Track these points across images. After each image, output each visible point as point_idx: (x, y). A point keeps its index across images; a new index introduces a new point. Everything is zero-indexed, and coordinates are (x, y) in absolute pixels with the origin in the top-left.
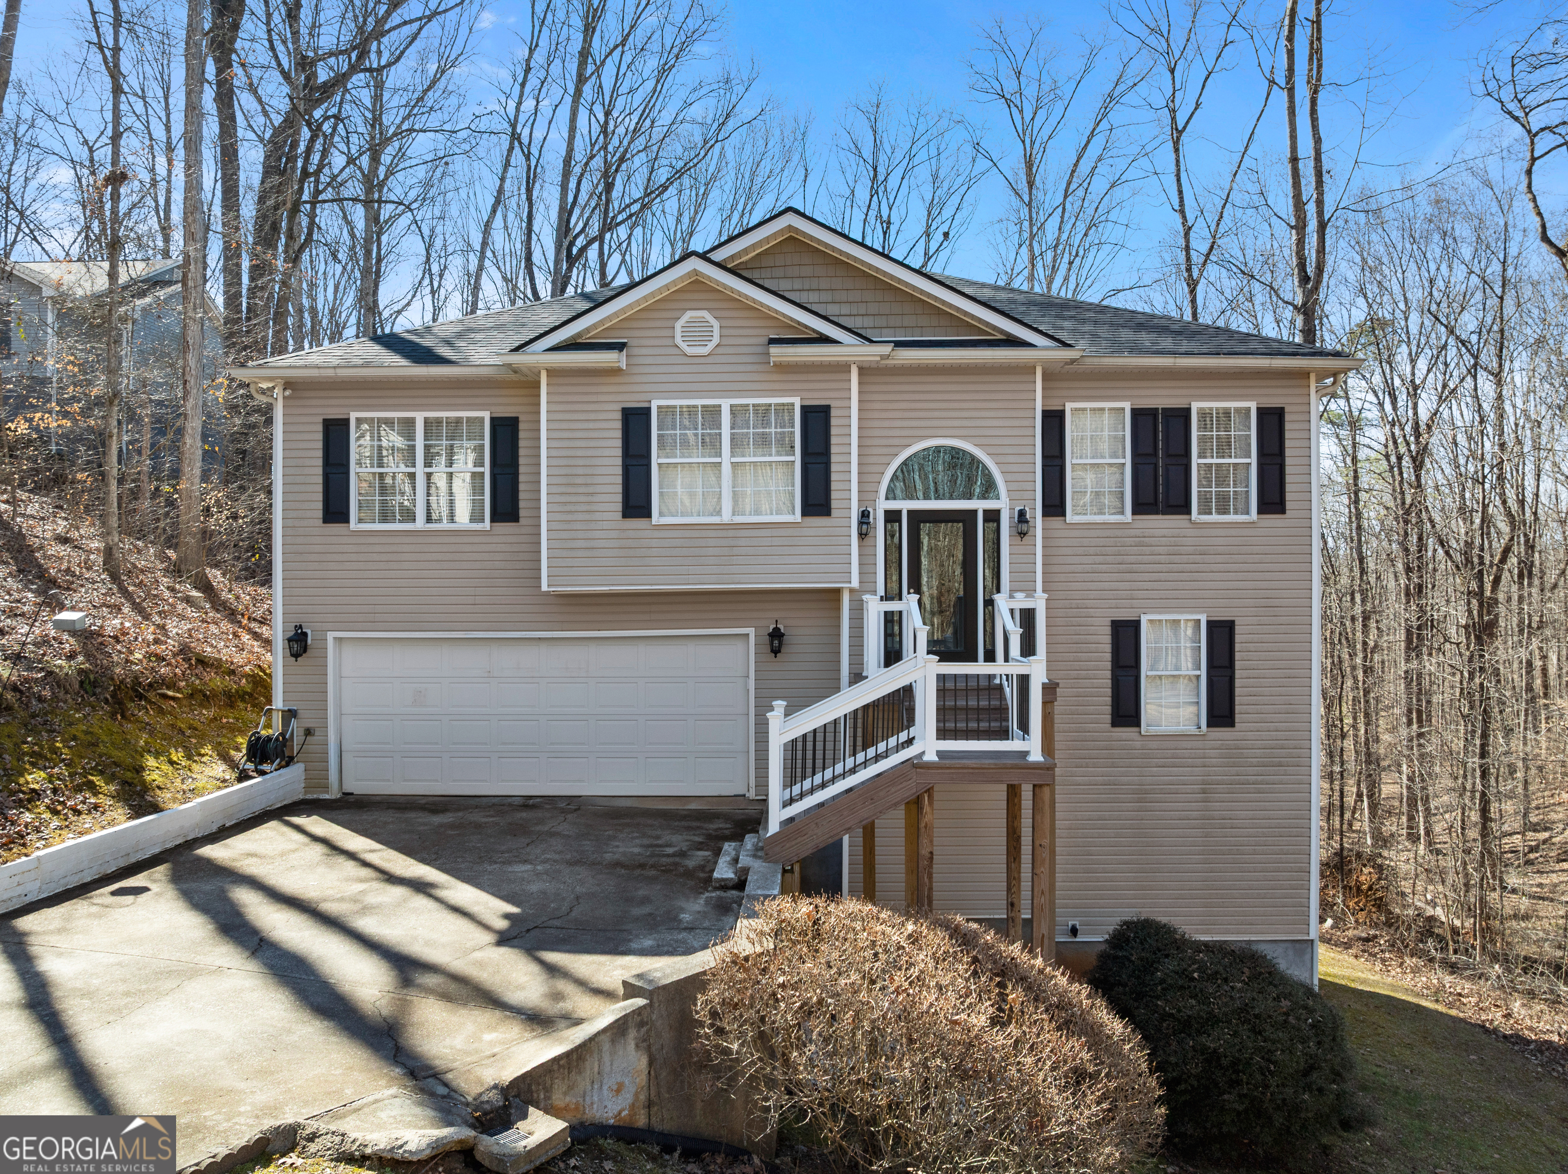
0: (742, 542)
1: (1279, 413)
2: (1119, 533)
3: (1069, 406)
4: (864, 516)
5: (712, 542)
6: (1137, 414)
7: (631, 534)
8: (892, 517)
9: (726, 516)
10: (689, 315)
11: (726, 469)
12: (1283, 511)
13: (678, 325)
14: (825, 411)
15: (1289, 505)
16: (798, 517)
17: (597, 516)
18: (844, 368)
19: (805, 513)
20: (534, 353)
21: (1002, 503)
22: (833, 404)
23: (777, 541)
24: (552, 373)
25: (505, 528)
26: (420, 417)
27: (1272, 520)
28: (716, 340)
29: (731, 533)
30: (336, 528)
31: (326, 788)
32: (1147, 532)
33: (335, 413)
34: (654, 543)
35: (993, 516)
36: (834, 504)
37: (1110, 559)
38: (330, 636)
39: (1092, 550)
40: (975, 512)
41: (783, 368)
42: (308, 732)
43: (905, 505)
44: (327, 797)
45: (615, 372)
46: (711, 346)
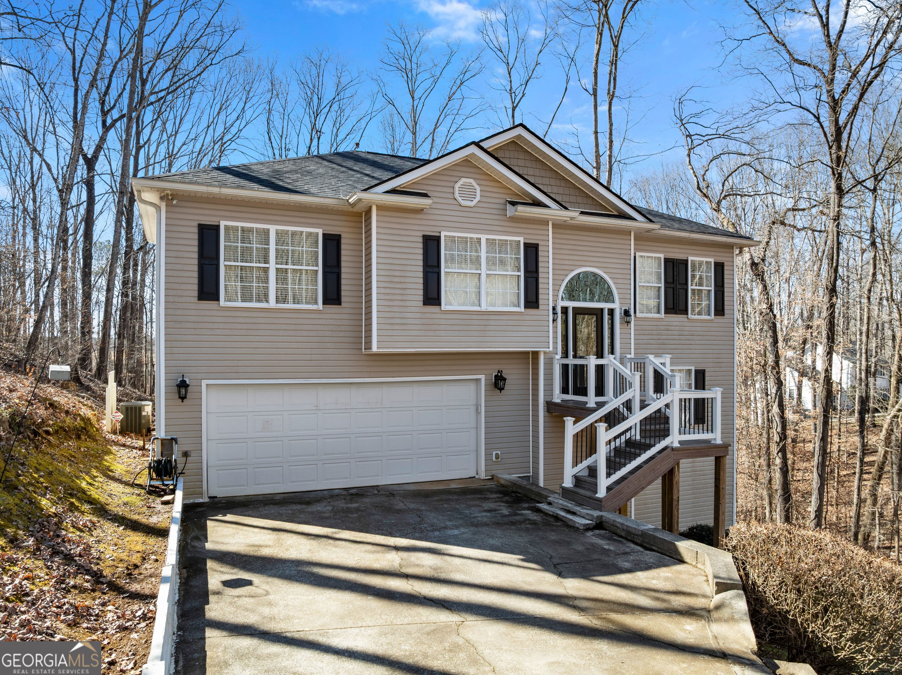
0: (492, 323)
1: (723, 265)
2: (658, 323)
3: (637, 254)
4: (554, 309)
5: (475, 322)
6: (666, 260)
7: (428, 316)
8: (565, 310)
9: (484, 307)
10: (463, 180)
11: (483, 277)
12: (723, 315)
13: (457, 186)
14: (535, 247)
15: (726, 312)
16: (521, 309)
17: (408, 303)
18: (546, 222)
19: (526, 307)
20: (376, 193)
21: (616, 306)
22: (540, 243)
23: (510, 323)
24: (380, 208)
25: (332, 308)
26: (273, 229)
27: (720, 319)
28: (478, 198)
29: (486, 317)
30: (209, 304)
31: (200, 494)
32: (670, 323)
33: (209, 220)
34: (443, 322)
35: (611, 312)
36: (541, 302)
37: (654, 337)
38: (204, 383)
39: (647, 332)
40: (602, 310)
41: (514, 219)
42: (186, 454)
43: (571, 304)
44: (201, 501)
45: (420, 211)
46: (475, 201)
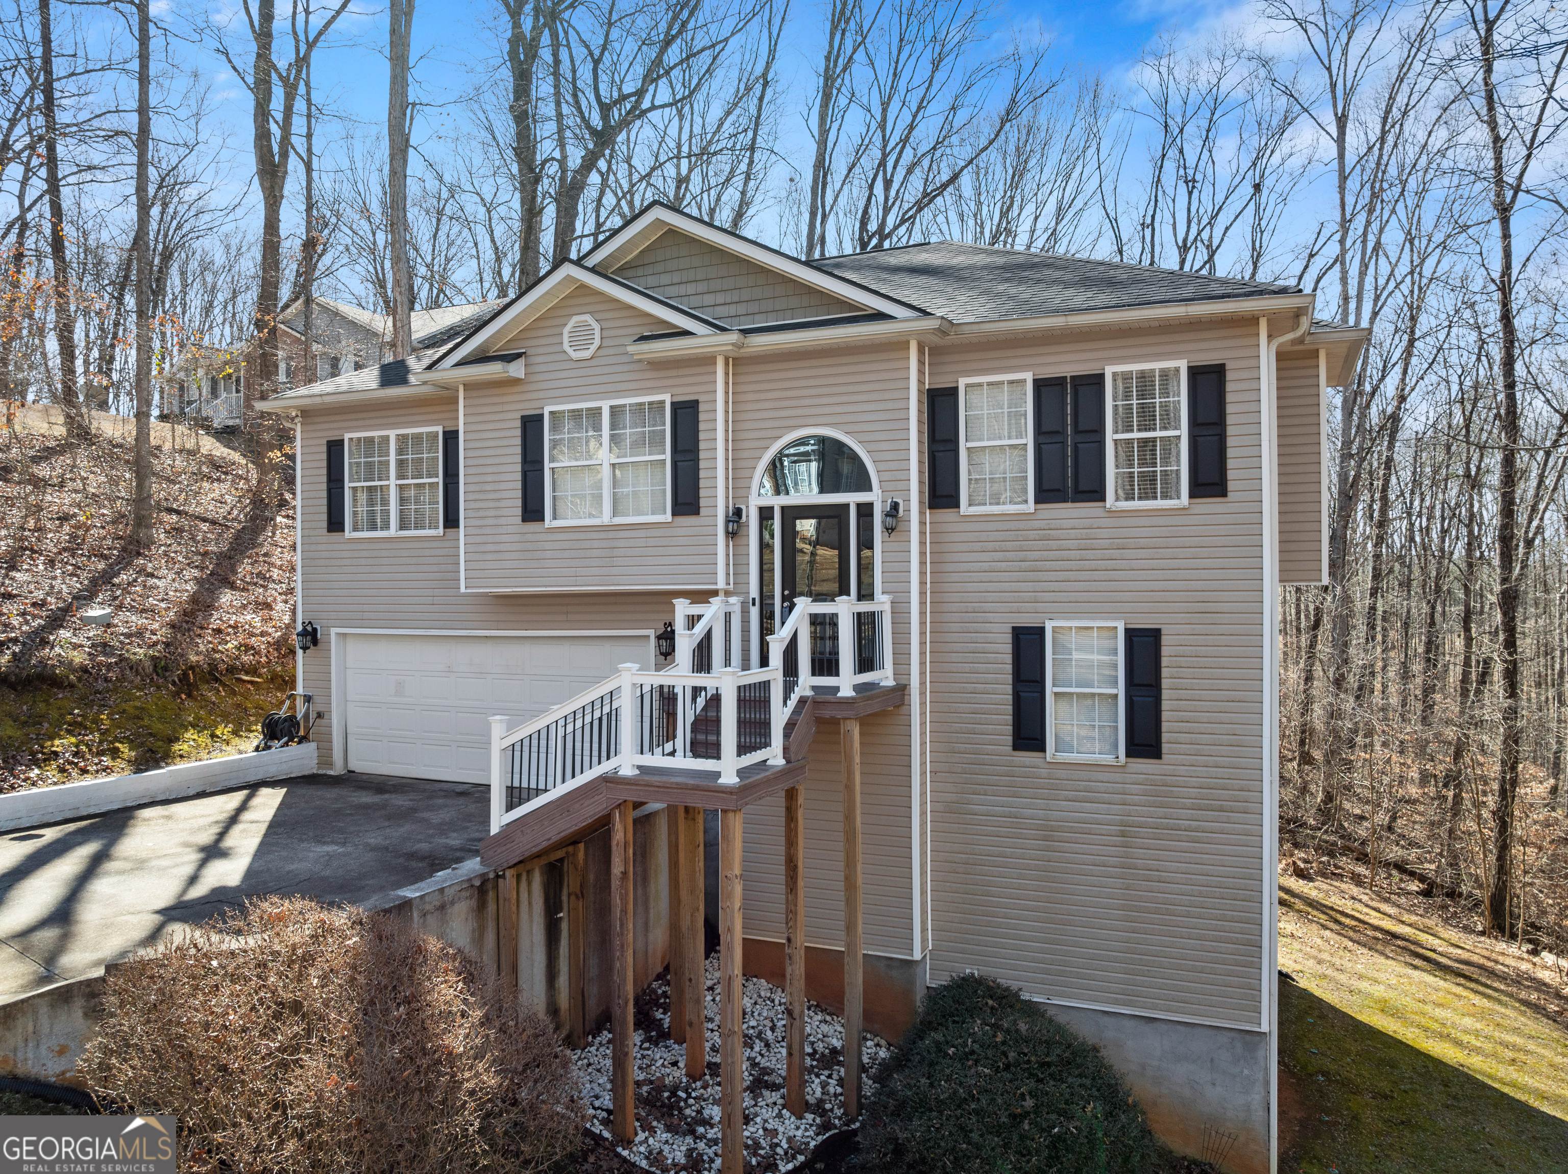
0: (622, 543)
1: (1219, 371)
2: (1021, 525)
3: (962, 382)
4: (736, 514)
5: (596, 544)
6: (1040, 385)
7: (529, 537)
8: (765, 513)
9: (606, 518)
10: (575, 319)
11: (607, 470)
12: (1224, 494)
13: (566, 331)
14: (693, 406)
15: (1231, 486)
16: (668, 517)
17: (503, 521)
18: (710, 360)
19: (674, 514)
20: (444, 370)
21: (874, 496)
22: (701, 398)
23: (651, 542)
24: (468, 386)
25: (454, 533)
26: (392, 434)
27: (1209, 506)
28: (597, 342)
29: (611, 535)
30: (335, 536)
31: (330, 765)
32: (1054, 524)
33: (334, 436)
34: (548, 546)
35: (865, 510)
36: (703, 502)
37: (1010, 555)
38: (333, 631)
39: (990, 546)
40: (846, 506)
41: (656, 365)
42: (320, 715)
43: (777, 501)
44: (332, 773)
46: (593, 348)
